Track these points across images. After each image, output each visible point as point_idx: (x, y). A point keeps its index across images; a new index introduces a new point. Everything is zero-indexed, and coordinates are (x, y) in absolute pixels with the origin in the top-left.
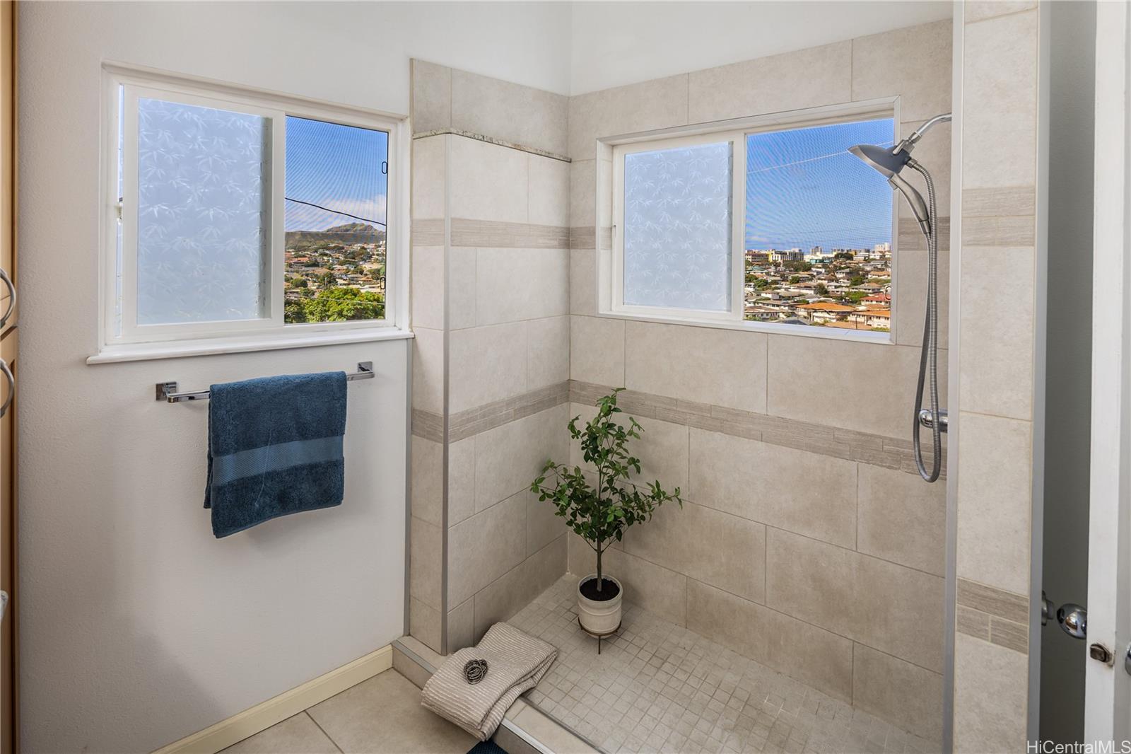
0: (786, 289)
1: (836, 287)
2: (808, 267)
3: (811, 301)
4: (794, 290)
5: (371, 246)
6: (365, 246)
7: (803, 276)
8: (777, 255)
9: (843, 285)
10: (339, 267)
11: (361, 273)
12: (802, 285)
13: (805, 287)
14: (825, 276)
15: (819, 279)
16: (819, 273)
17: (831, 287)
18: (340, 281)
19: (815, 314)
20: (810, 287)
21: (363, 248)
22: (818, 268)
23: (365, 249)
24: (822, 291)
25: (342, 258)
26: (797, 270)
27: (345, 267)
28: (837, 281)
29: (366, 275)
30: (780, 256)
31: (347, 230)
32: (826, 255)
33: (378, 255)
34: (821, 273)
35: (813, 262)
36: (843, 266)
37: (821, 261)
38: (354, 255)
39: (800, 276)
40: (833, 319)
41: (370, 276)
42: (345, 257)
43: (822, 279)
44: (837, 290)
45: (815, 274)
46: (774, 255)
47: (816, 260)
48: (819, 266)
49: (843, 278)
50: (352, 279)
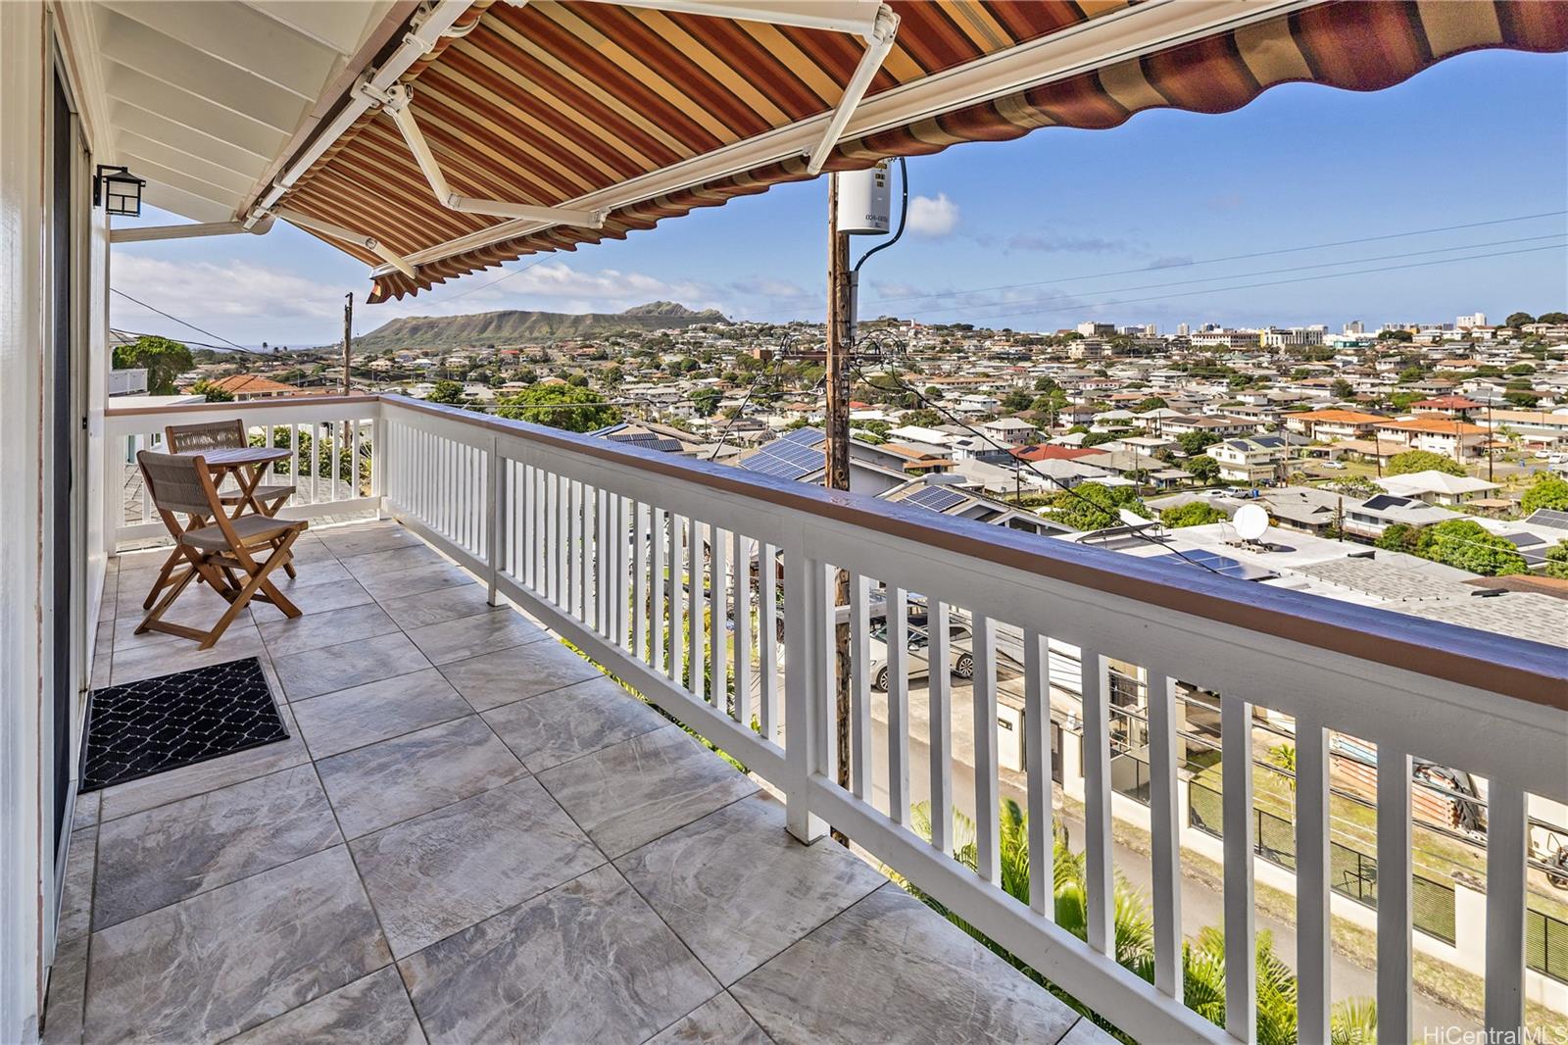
0: (1281, 389)
1: (1373, 385)
2: (1328, 355)
3: (1316, 407)
4: (1295, 391)
5: (677, 332)
6: (669, 332)
7: (1317, 368)
8: (1275, 336)
9: (1386, 382)
10: (632, 360)
11: (658, 367)
12: (1309, 381)
13: (1315, 385)
14: (1357, 367)
15: (1344, 372)
16: (1346, 363)
17: (1364, 386)
18: (629, 379)
19: (1318, 428)
20: (1324, 386)
21: (665, 334)
22: (1347, 355)
23: (668, 336)
24: (1346, 392)
25: (637, 347)
26: (1308, 359)
27: (639, 360)
28: (1377, 375)
29: (664, 370)
30: (1279, 336)
31: (649, 312)
32: (1362, 335)
33: (682, 343)
34: (1350, 363)
35: (1340, 346)
36: (1391, 352)
37: (1354, 344)
38: (652, 343)
39: (1311, 368)
40: (1351, 436)
41: (668, 372)
42: (642, 347)
43: (1349, 373)
44: (1373, 389)
45: (1340, 364)
46: (1270, 336)
47: (1345, 343)
48: (1349, 352)
49: (1389, 371)
50: (645, 376)
